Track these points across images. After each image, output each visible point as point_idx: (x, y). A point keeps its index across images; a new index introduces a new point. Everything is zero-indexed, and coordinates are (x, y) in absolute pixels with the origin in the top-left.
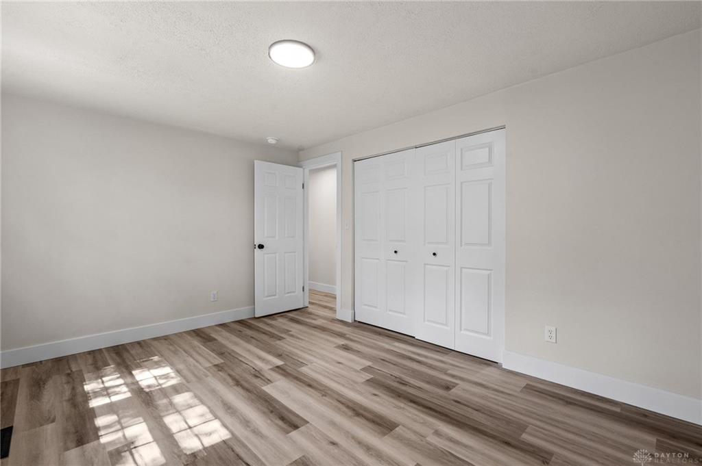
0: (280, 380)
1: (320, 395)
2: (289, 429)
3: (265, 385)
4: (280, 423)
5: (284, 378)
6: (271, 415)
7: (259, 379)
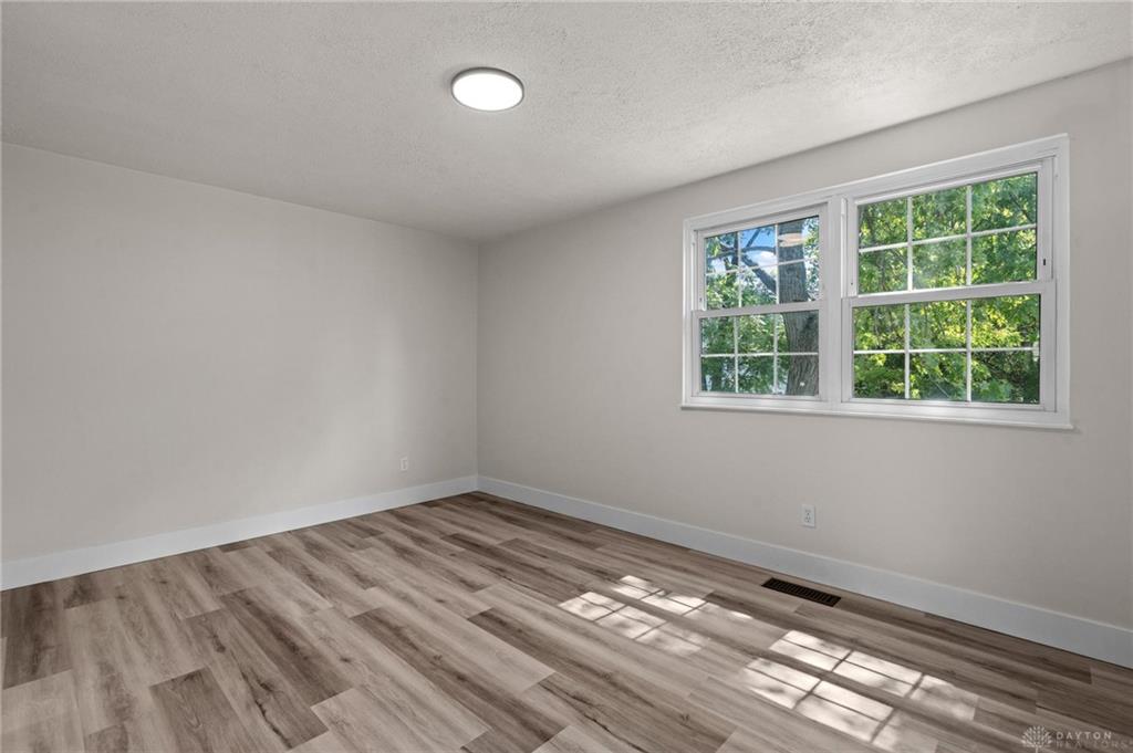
0: (526, 692)
1: (445, 659)
2: (492, 613)
3: (550, 676)
4: (504, 619)
5: (517, 697)
6: (518, 627)
7: (572, 692)
